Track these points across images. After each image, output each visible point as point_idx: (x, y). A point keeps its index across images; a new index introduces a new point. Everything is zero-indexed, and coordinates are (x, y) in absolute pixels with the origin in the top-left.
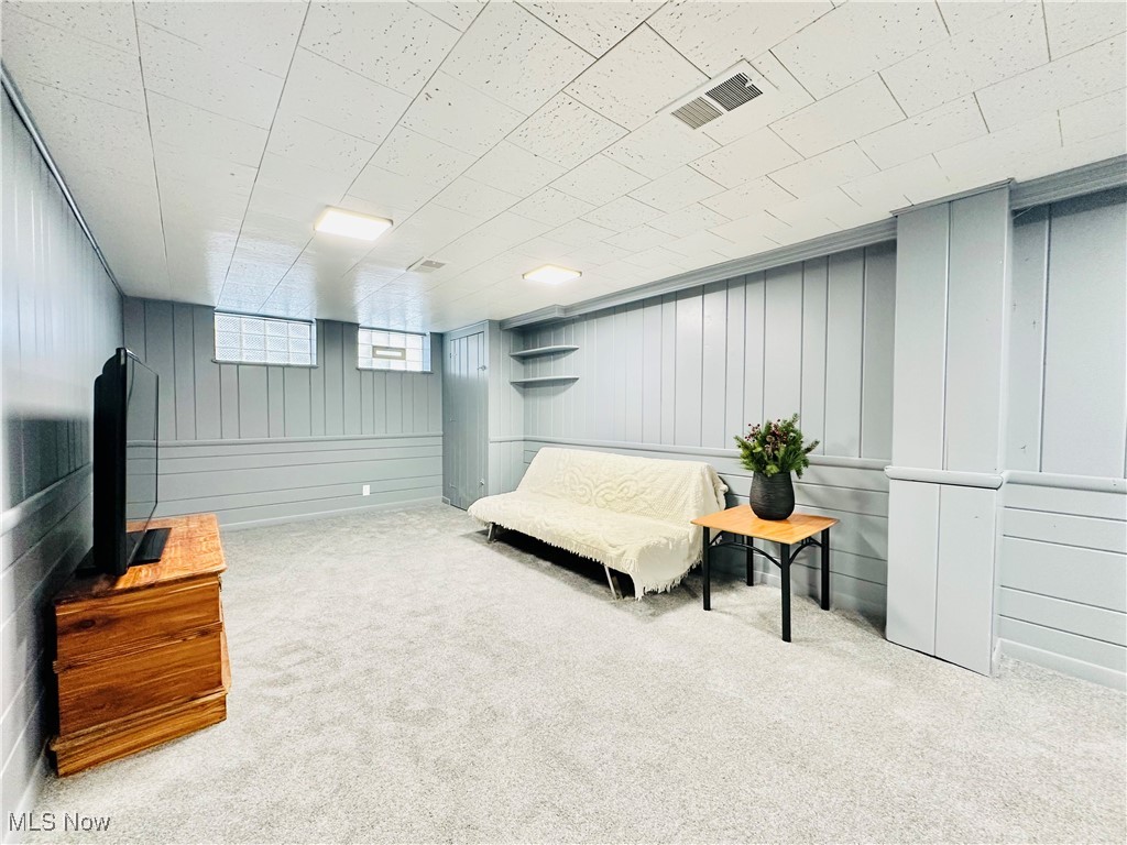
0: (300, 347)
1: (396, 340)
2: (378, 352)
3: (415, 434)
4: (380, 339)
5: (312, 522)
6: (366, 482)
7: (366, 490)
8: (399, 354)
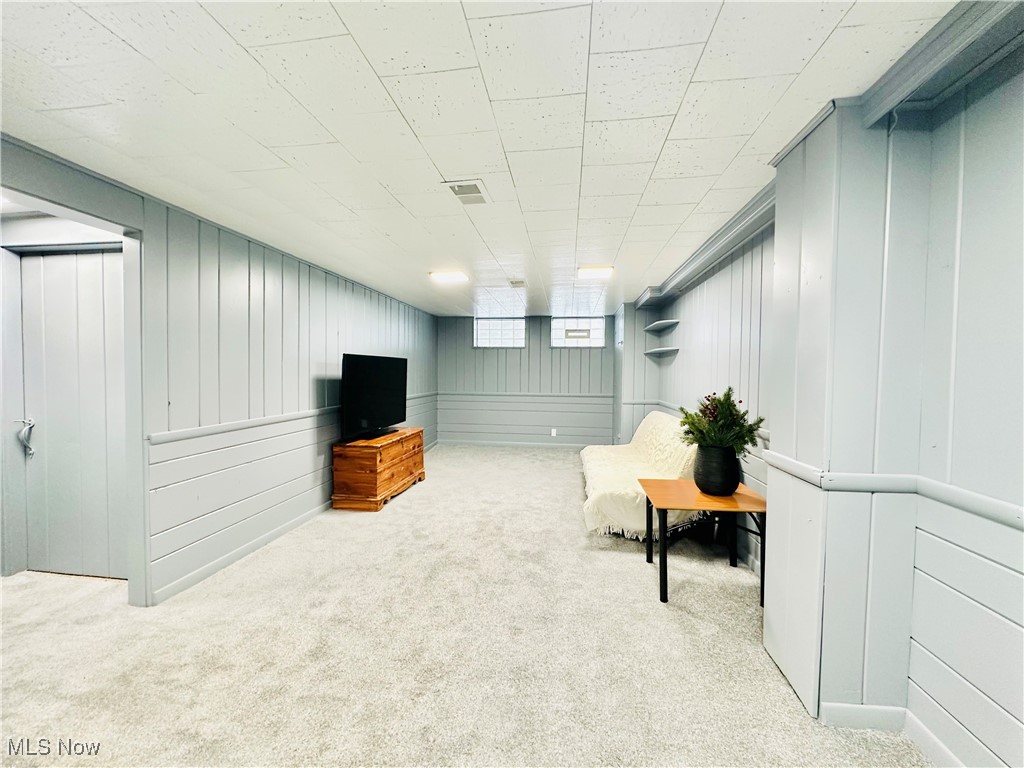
0: (515, 335)
1: (583, 324)
2: (570, 334)
3: (591, 394)
4: (572, 324)
5: (516, 447)
6: (554, 427)
7: (554, 432)
8: (585, 334)
